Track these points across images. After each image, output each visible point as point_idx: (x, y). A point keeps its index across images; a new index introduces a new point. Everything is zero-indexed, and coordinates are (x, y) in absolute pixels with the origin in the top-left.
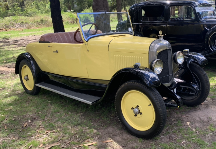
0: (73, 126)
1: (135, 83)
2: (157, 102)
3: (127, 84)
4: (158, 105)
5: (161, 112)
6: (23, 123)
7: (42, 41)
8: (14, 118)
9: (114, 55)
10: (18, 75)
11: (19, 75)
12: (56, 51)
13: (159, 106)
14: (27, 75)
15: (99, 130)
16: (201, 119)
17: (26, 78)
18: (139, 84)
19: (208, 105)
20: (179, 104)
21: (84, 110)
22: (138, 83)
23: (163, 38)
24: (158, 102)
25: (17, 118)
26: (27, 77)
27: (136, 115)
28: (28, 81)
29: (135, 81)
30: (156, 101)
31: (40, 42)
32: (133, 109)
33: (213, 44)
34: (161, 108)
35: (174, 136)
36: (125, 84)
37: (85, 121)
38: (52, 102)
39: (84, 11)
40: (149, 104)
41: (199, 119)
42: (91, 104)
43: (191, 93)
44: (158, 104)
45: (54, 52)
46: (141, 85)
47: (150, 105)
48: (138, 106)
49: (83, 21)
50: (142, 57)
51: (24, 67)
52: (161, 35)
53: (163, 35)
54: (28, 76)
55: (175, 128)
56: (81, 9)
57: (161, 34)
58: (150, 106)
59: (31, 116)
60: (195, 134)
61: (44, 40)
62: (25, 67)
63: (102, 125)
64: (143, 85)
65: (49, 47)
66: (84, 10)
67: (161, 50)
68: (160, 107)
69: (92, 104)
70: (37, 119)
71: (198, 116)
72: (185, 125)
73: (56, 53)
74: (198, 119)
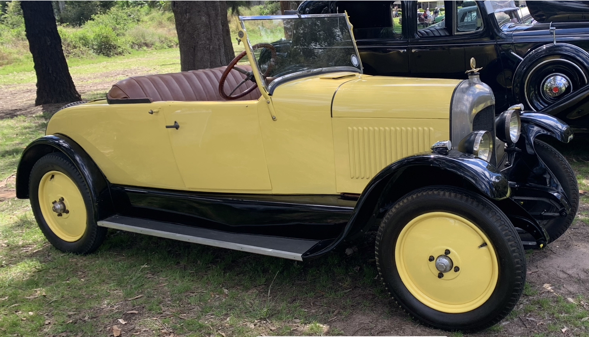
0: (256, 321)
1: (442, 193)
2: (506, 235)
3: (414, 196)
4: (510, 243)
5: (516, 260)
6: (105, 327)
7: (120, 99)
8: (70, 316)
9: (349, 128)
10: (27, 202)
11: (28, 200)
12: (173, 124)
13: (511, 246)
14: (62, 200)
15: (334, 324)
16: (570, 276)
17: (58, 206)
18: (453, 194)
19: (567, 241)
20: (542, 240)
21: (263, 280)
22: (450, 194)
23: (479, 76)
24: (510, 235)
25: (77, 317)
26: (62, 205)
27: (441, 276)
28: (64, 215)
29: (441, 189)
30: (504, 233)
31: (110, 102)
32: (431, 259)
33: (535, 93)
34: (516, 251)
35: (532, 319)
36: (410, 198)
37: (282, 306)
38: (153, 268)
39: (93, 20)
40: (480, 243)
41: (565, 276)
42: (301, 260)
43: (545, 212)
44: (509, 240)
45: (167, 127)
46: (459, 196)
47: (484, 244)
48: (447, 252)
49: (95, 47)
50: (431, 128)
51: (50, 175)
52: (474, 70)
53: (478, 69)
54: (66, 202)
55: (524, 301)
56: (83, 14)
57: (474, 66)
58: (484, 248)
59: (116, 307)
60: (580, 310)
61: (126, 96)
62: (53, 176)
63: (333, 312)
64: (465, 198)
65: (152, 113)
66: (93, 16)
67: (481, 107)
68: (514, 247)
69: (303, 258)
70: (139, 314)
71: (559, 269)
72: (543, 293)
73: (175, 128)
74: (562, 275)
